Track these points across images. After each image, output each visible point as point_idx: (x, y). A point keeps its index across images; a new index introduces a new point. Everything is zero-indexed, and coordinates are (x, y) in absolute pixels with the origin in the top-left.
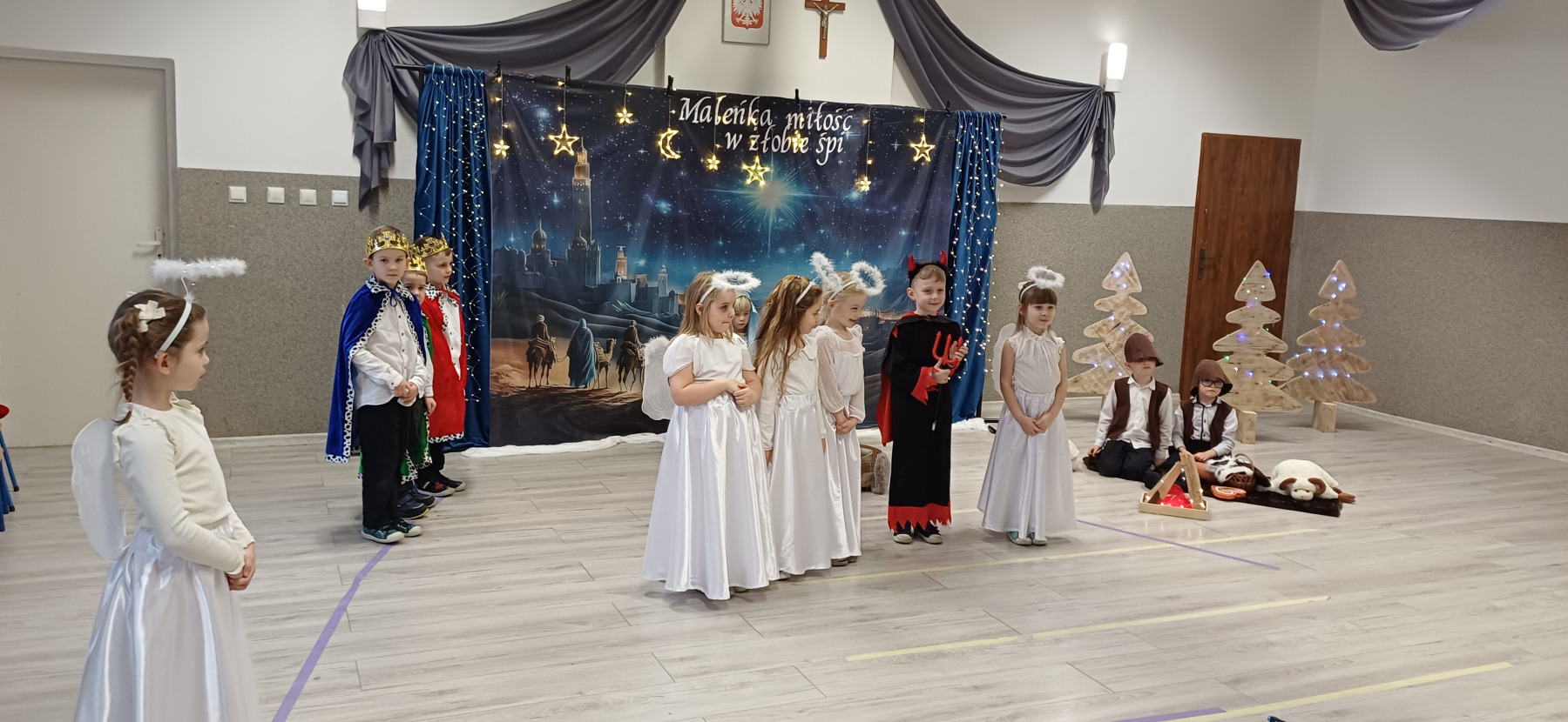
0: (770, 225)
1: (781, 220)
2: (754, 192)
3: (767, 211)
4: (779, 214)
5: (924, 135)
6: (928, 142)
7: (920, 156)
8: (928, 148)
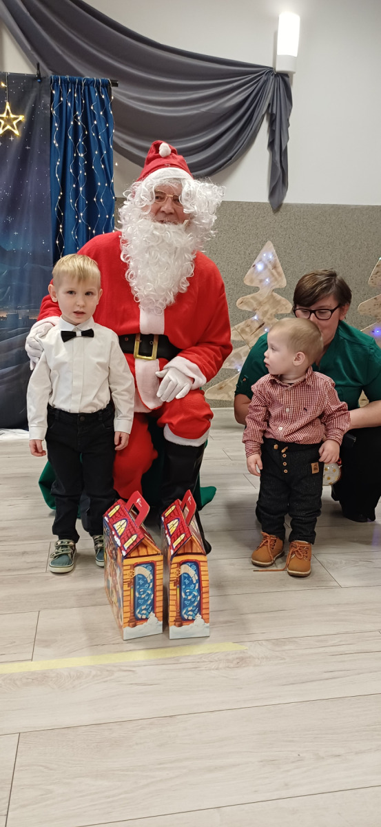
5: (7, 103)
6: (16, 110)
7: (6, 129)
8: (15, 119)
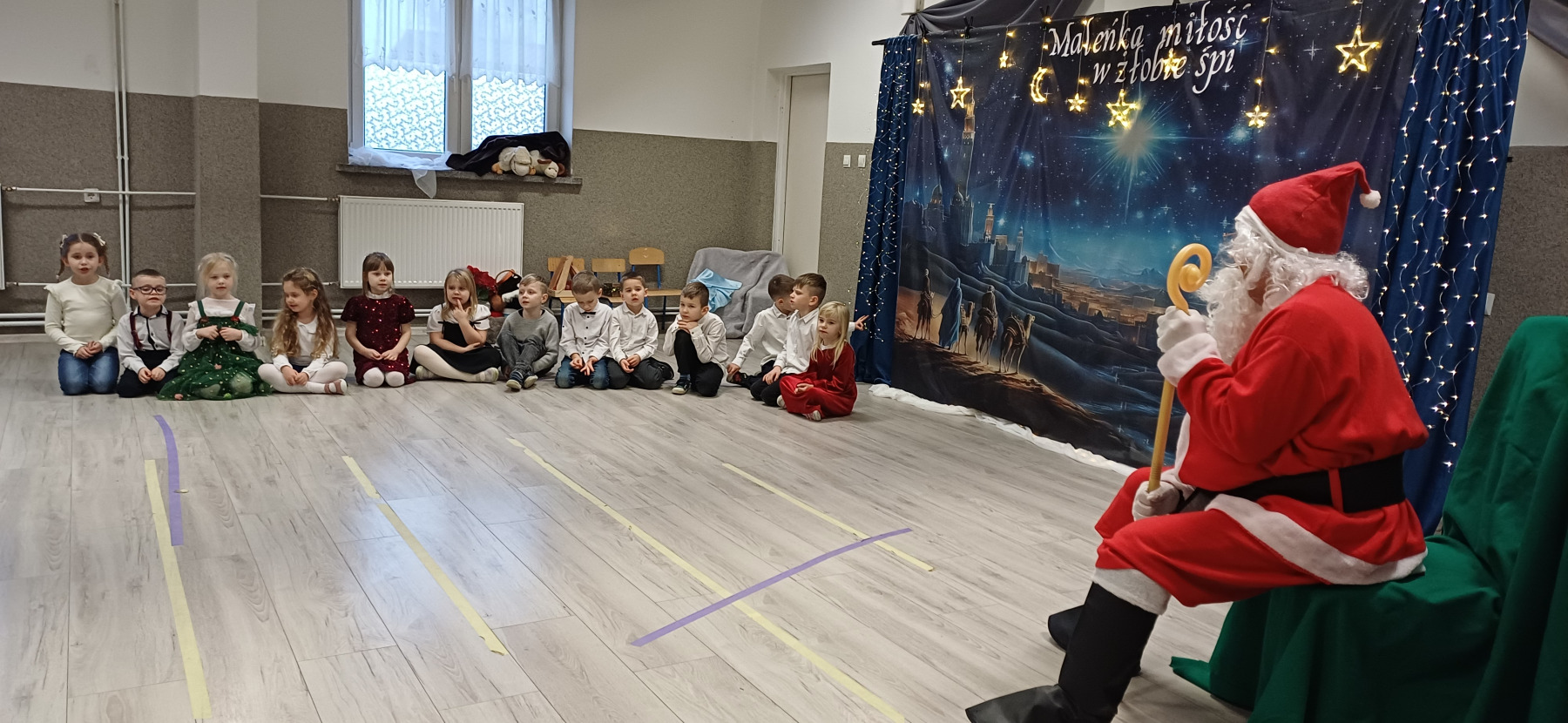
0: (1131, 180)
1: (1143, 173)
2: (1116, 137)
3: (1128, 161)
4: (1142, 165)
5: (1359, 27)
6: (1366, 38)
7: (1349, 64)
8: (1365, 48)
